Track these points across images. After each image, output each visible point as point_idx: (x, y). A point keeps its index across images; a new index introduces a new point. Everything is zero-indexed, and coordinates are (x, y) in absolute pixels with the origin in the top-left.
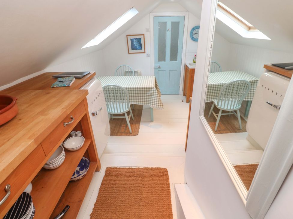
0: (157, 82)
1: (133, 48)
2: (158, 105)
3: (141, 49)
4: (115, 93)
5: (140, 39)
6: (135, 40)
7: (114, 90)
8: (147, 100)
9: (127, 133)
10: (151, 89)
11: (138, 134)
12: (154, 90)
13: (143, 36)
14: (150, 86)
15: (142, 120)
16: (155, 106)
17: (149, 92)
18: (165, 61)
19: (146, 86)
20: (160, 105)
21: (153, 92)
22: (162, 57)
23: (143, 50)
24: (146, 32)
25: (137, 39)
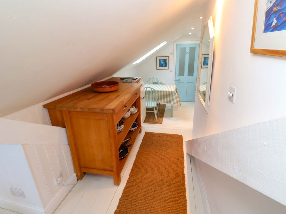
0: (177, 90)
1: (161, 65)
2: (177, 104)
3: (166, 66)
4: (149, 94)
5: (166, 59)
6: (162, 60)
7: (149, 92)
8: (169, 100)
9: (155, 122)
10: (173, 92)
11: (162, 123)
12: (175, 93)
13: (168, 57)
14: (172, 90)
15: (164, 115)
16: (175, 104)
17: (171, 94)
18: (184, 75)
19: (169, 90)
20: (178, 103)
21: (174, 95)
22: (181, 73)
23: (167, 67)
24: (171, 54)
25: (163, 59)
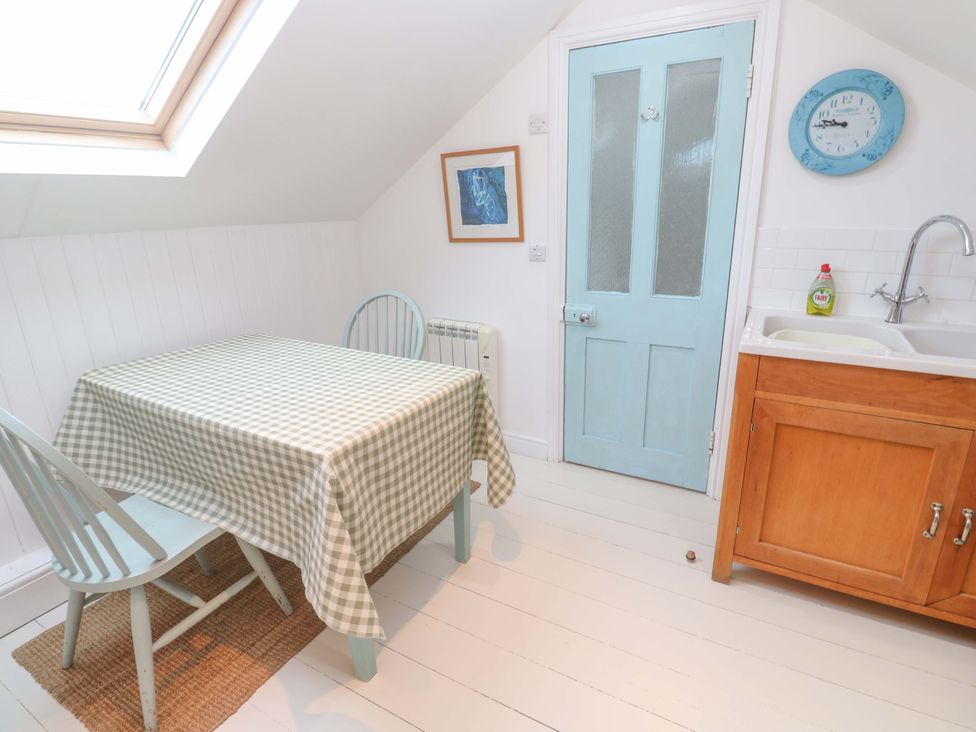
1: (471, 216)
3: (504, 220)
5: (501, 171)
6: (475, 177)
13: (513, 155)
18: (625, 289)
23: (510, 229)
24: (531, 133)
25: (483, 172)
